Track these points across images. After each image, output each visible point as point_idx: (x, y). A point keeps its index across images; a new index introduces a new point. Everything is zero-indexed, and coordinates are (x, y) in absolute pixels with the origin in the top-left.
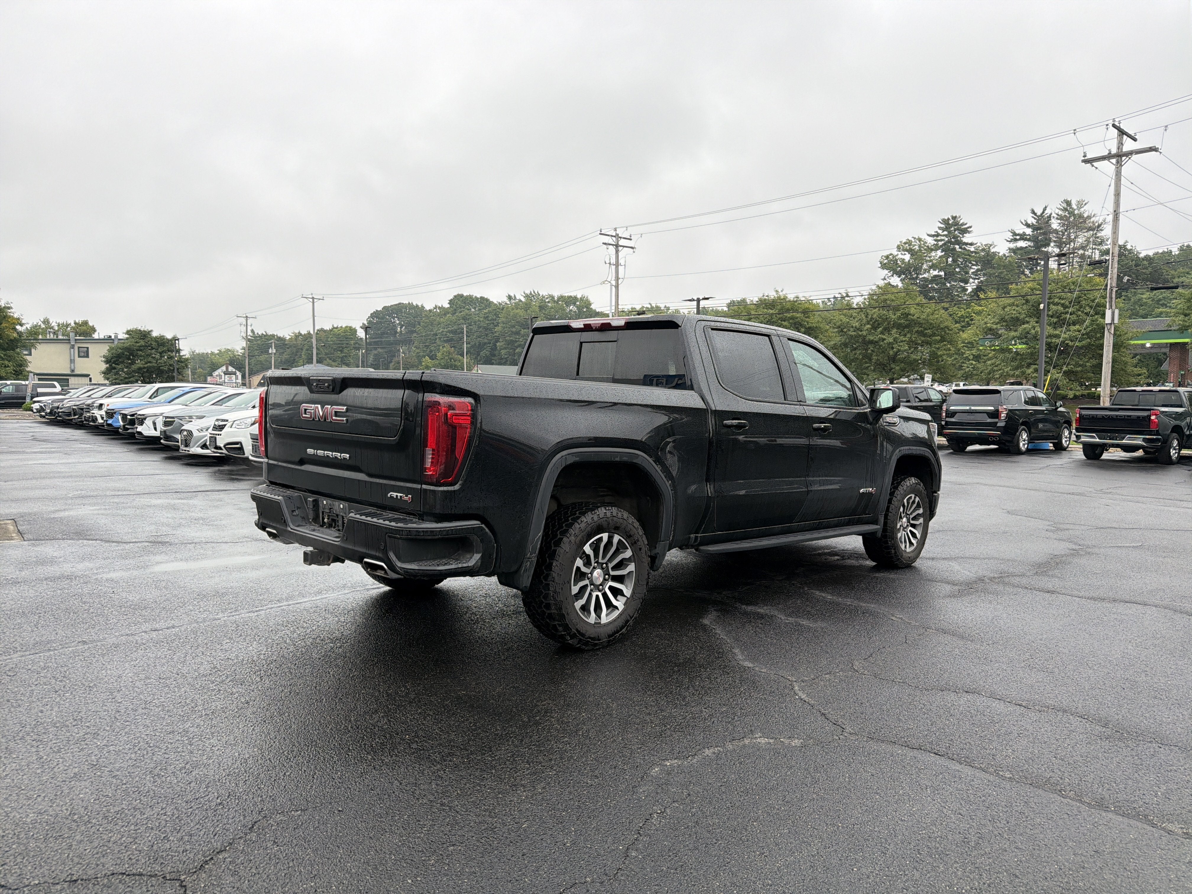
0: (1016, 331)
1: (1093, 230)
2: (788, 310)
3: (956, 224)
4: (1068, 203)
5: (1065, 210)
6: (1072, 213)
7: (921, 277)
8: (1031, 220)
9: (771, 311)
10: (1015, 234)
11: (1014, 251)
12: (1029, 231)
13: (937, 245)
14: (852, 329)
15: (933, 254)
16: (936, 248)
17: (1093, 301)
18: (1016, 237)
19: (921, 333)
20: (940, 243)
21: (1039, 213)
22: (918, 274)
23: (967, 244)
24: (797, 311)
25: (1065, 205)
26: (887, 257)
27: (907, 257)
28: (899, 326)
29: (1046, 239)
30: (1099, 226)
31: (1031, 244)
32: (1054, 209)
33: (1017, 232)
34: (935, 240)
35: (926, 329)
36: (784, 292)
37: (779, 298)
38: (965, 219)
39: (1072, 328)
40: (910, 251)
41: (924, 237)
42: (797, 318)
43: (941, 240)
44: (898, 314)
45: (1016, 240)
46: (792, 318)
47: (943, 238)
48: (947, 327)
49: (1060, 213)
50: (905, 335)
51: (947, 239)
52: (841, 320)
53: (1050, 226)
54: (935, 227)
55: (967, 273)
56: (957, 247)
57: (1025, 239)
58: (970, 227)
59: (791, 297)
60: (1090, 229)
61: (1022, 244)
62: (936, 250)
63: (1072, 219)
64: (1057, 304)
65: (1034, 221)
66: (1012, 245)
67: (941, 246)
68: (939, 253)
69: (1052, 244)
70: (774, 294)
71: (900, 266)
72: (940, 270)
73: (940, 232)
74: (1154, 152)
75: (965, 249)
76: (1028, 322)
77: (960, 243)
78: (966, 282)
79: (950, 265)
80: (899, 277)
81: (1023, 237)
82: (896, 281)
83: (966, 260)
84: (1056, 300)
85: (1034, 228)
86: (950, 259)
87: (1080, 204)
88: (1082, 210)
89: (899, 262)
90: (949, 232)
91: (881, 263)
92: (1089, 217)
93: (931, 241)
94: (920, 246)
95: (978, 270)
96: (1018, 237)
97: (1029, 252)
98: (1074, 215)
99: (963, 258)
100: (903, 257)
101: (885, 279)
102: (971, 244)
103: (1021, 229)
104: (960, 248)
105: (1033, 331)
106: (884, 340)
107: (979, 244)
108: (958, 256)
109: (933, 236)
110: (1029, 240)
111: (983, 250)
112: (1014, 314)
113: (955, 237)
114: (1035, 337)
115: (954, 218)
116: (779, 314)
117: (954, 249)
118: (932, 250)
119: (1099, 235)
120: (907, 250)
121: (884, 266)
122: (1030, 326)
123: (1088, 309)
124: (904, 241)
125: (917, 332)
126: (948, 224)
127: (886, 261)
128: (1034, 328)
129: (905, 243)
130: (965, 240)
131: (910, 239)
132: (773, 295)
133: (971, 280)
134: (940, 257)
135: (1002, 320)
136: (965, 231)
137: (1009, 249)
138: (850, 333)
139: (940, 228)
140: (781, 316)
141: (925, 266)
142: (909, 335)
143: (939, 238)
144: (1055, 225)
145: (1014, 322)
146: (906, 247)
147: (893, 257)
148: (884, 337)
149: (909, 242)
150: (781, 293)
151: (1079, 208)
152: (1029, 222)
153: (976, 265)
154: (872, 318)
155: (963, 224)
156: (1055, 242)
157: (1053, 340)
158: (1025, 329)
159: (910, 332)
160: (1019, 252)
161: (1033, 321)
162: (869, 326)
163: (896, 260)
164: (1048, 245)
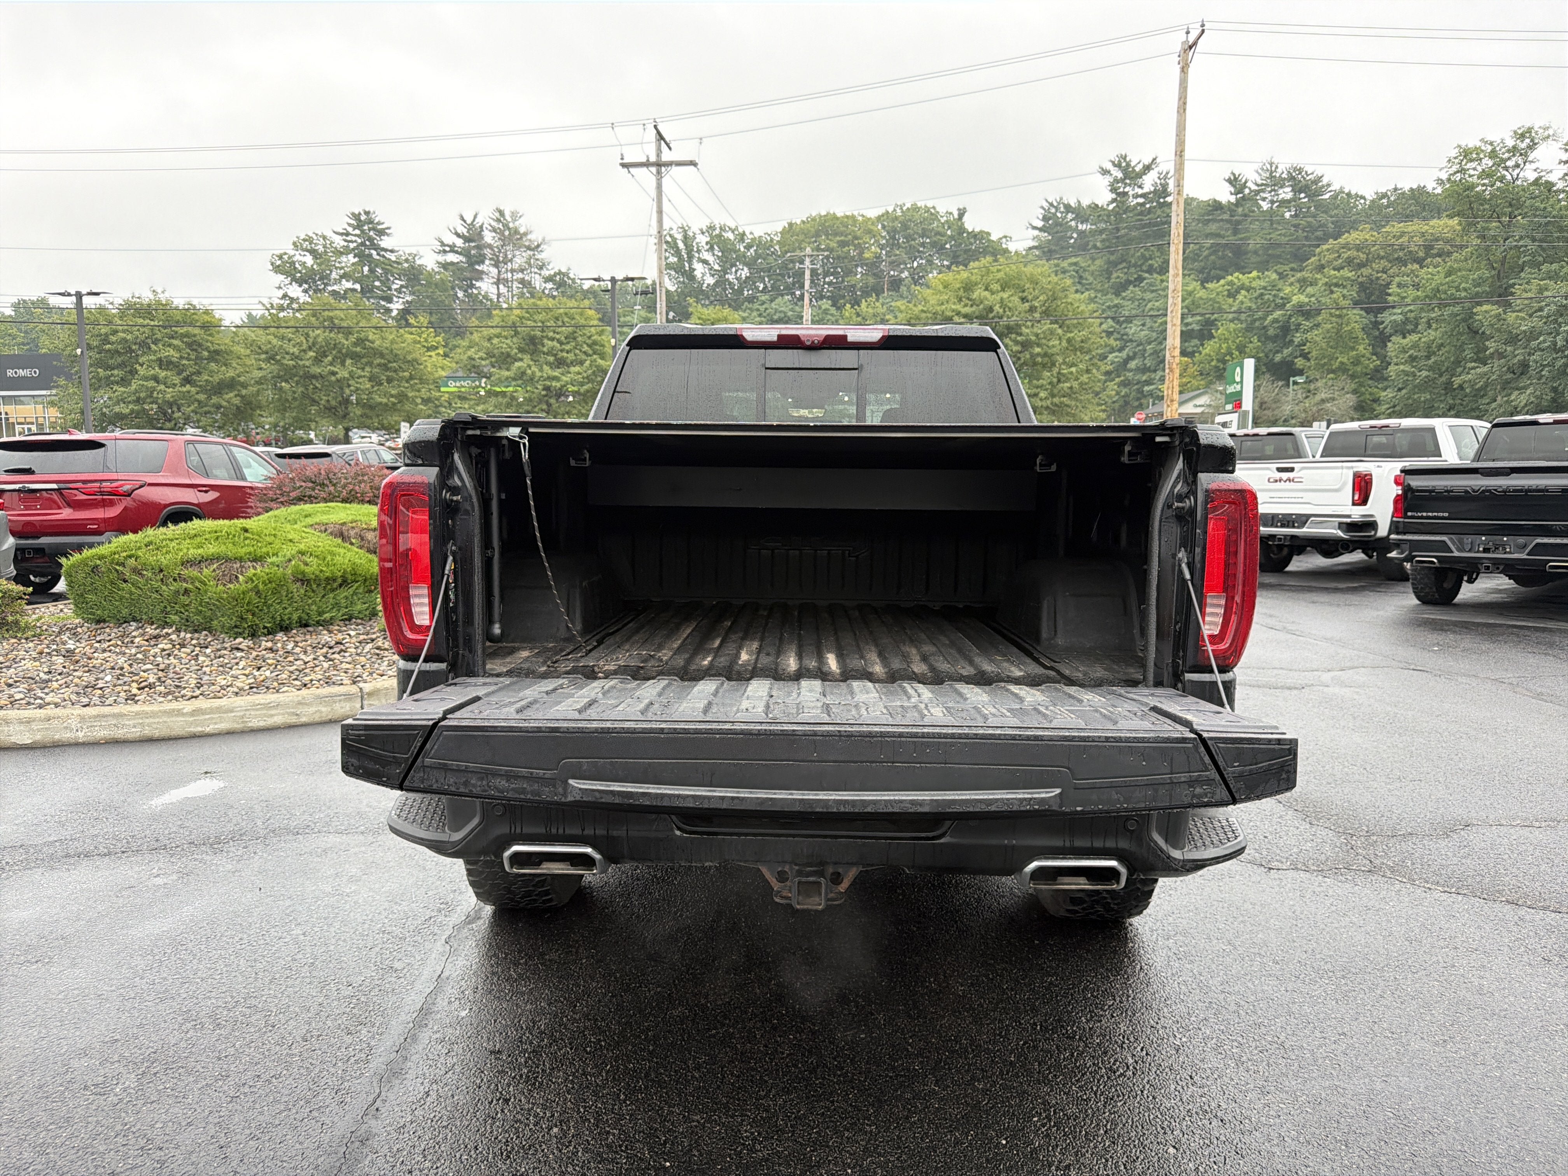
0: (508, 370)
1: (533, 250)
2: (178, 324)
3: (371, 222)
4: (501, 213)
5: (498, 220)
6: (506, 226)
7: (330, 288)
8: (462, 230)
9: (152, 323)
10: (443, 244)
11: (445, 266)
12: (459, 242)
13: (348, 247)
14: (288, 357)
15: (344, 259)
16: (346, 251)
17: (589, 337)
18: (446, 248)
19: (385, 367)
20: (352, 245)
21: (469, 222)
22: (326, 285)
23: (386, 250)
24: (191, 324)
25: (497, 215)
26: (280, 257)
27: (309, 260)
28: (355, 357)
29: (480, 255)
30: (538, 246)
31: (461, 258)
32: (486, 218)
33: (446, 242)
34: (345, 241)
35: (389, 362)
36: (167, 295)
37: (159, 302)
38: (381, 216)
39: (572, 369)
40: (313, 252)
41: (329, 234)
42: (195, 336)
43: (351, 241)
44: (353, 339)
45: (445, 252)
46: (187, 335)
47: (354, 238)
48: (415, 360)
49: (494, 224)
50: (363, 369)
51: (359, 241)
52: (270, 343)
53: (483, 238)
54: (343, 223)
55: (390, 289)
56: (374, 252)
57: (457, 252)
58: (389, 228)
59: (179, 302)
60: (529, 248)
61: (452, 258)
62: (347, 254)
63: (507, 233)
64: (552, 339)
65: (465, 231)
66: (441, 258)
67: (353, 249)
68: (352, 259)
69: (487, 262)
70: (152, 297)
71: (300, 272)
72: (355, 282)
73: (350, 229)
74: (692, 167)
75: (384, 256)
76: (521, 360)
77: (378, 248)
78: (389, 300)
79: (367, 276)
80: (300, 286)
81: (453, 249)
82: (295, 291)
83: (386, 272)
84: (551, 334)
85: (467, 239)
86: (366, 269)
87: (515, 216)
88: (517, 223)
89: (297, 266)
90: (363, 231)
91: (272, 264)
92: (526, 234)
93: (339, 242)
94: (325, 247)
95: (402, 286)
96: (447, 249)
97: (462, 269)
98: (509, 229)
99: (383, 269)
100: (303, 259)
101: (280, 288)
102: (392, 251)
103: (451, 239)
104: (378, 254)
105: (529, 372)
106: (334, 373)
107: (401, 253)
108: (377, 266)
109: (342, 234)
110: (460, 253)
111: (407, 260)
112: (504, 348)
113: (371, 239)
114: (532, 379)
115: (367, 213)
116: (165, 327)
117: (371, 255)
118: (342, 253)
119: (538, 256)
120: (307, 251)
121: (277, 269)
122: (524, 363)
123: (585, 348)
124: (303, 236)
125: (379, 365)
126: (360, 221)
127: (279, 262)
128: (529, 366)
129: (304, 240)
130: (383, 244)
131: (311, 235)
132: (147, 296)
133: (395, 299)
134: (353, 264)
135: (490, 355)
136: (382, 233)
137: (438, 263)
138: (285, 362)
139: (349, 225)
140: (168, 331)
141: (334, 275)
142: (368, 369)
143: (349, 238)
144: (489, 237)
145: (505, 360)
146: (306, 245)
147: (289, 258)
148: (336, 370)
149: (309, 240)
150: (161, 296)
151: (514, 221)
152: (459, 231)
153: (400, 279)
154: (314, 344)
155: (379, 223)
156: (491, 259)
157: (554, 384)
158: (519, 368)
159: (370, 364)
160: (450, 267)
161: (527, 358)
162: (312, 354)
163: (294, 263)
164: (483, 262)
